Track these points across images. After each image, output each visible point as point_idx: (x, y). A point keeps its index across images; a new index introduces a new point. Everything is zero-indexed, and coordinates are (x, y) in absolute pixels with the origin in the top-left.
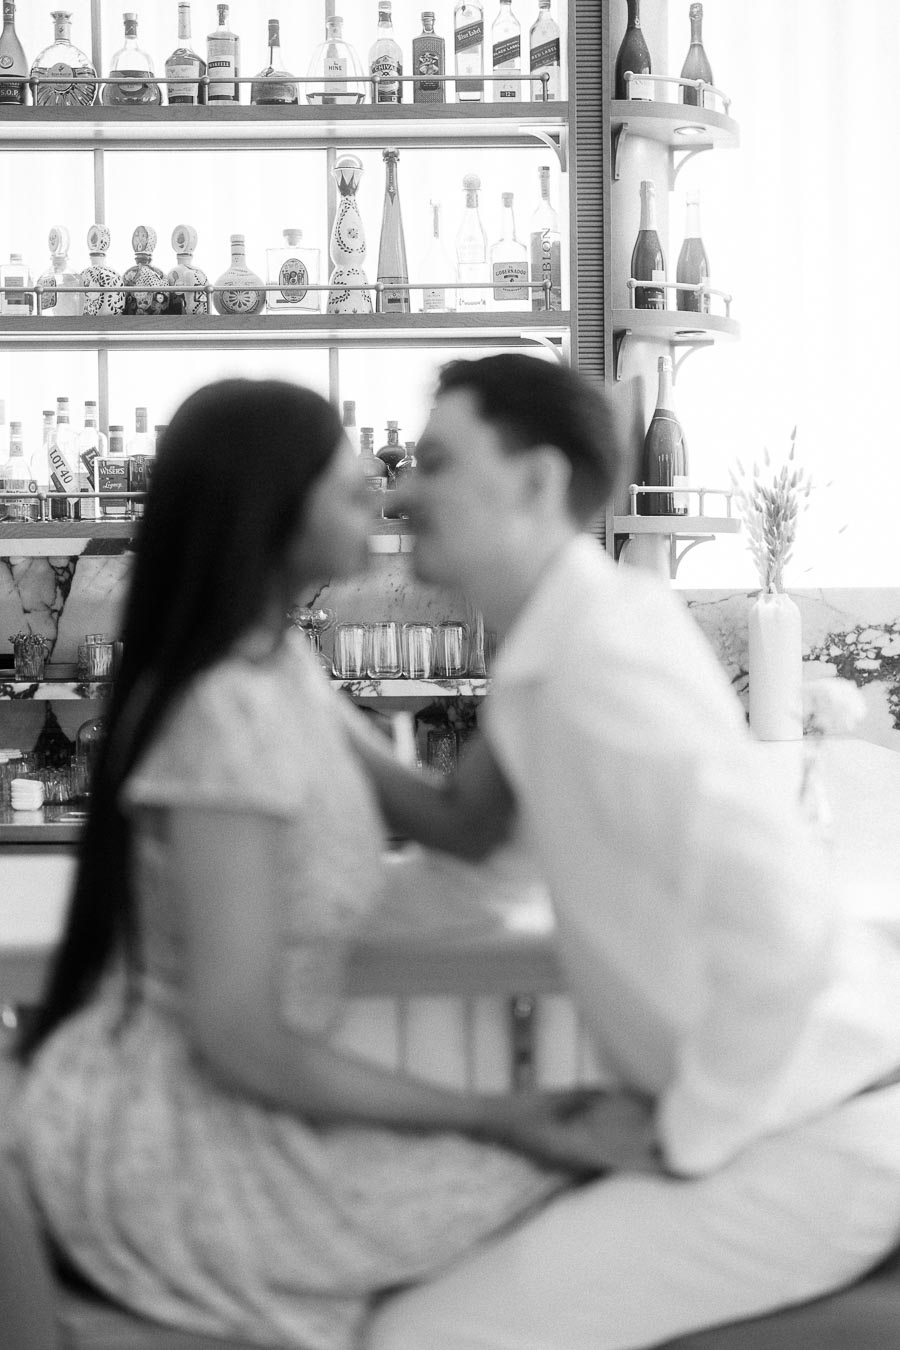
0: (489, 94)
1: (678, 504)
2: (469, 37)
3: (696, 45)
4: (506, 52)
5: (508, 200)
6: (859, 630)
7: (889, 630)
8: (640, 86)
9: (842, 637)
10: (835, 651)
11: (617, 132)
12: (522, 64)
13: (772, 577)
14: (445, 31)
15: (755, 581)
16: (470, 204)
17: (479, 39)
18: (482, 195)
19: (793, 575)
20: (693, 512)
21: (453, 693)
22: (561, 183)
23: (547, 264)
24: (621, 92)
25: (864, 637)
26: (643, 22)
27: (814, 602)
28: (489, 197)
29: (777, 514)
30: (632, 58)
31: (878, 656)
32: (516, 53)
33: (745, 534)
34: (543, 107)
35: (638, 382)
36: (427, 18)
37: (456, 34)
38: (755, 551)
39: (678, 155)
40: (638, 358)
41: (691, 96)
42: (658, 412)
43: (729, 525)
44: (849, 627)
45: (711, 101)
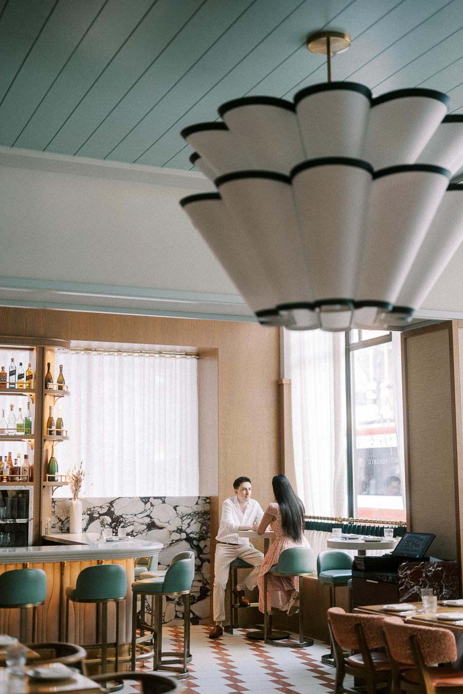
0: (17, 386)
1: (56, 479)
2: (12, 373)
3: (61, 374)
4: (21, 376)
5: (20, 409)
6: (94, 507)
7: (101, 507)
8: (50, 386)
9: (89, 509)
10: (89, 512)
11: (46, 394)
12: (24, 379)
13: (76, 495)
14: (7, 371)
15: (72, 496)
16: (11, 410)
17: (15, 374)
18: (14, 408)
19: (81, 494)
20: (59, 481)
21: (5, 522)
22: (33, 406)
23: (28, 424)
24: (46, 388)
25: (95, 509)
26: (51, 371)
27: (84, 501)
28: (16, 409)
29: (77, 481)
30: (49, 380)
31: (99, 513)
32: (23, 377)
33: (70, 485)
34: (28, 390)
35: (47, 450)
36: (3, 368)
37: (10, 372)
38: (72, 489)
39: (56, 398)
40: (47, 445)
41: (60, 388)
42: (52, 458)
43: (66, 483)
44: (92, 507)
45: (65, 388)
